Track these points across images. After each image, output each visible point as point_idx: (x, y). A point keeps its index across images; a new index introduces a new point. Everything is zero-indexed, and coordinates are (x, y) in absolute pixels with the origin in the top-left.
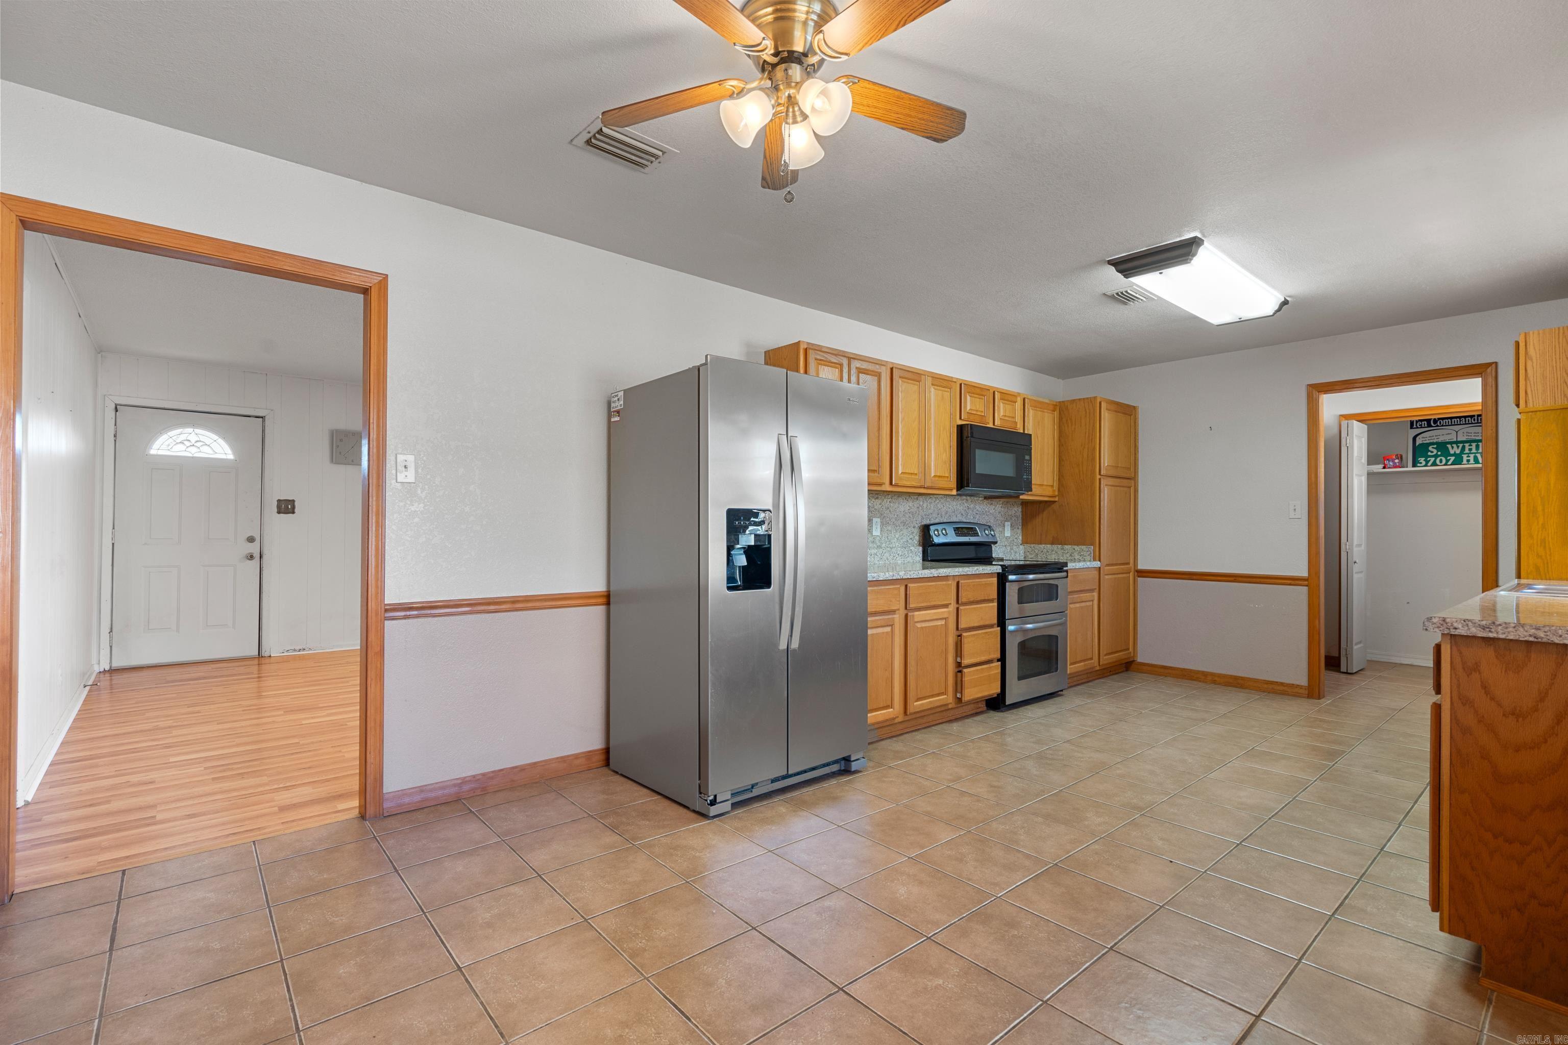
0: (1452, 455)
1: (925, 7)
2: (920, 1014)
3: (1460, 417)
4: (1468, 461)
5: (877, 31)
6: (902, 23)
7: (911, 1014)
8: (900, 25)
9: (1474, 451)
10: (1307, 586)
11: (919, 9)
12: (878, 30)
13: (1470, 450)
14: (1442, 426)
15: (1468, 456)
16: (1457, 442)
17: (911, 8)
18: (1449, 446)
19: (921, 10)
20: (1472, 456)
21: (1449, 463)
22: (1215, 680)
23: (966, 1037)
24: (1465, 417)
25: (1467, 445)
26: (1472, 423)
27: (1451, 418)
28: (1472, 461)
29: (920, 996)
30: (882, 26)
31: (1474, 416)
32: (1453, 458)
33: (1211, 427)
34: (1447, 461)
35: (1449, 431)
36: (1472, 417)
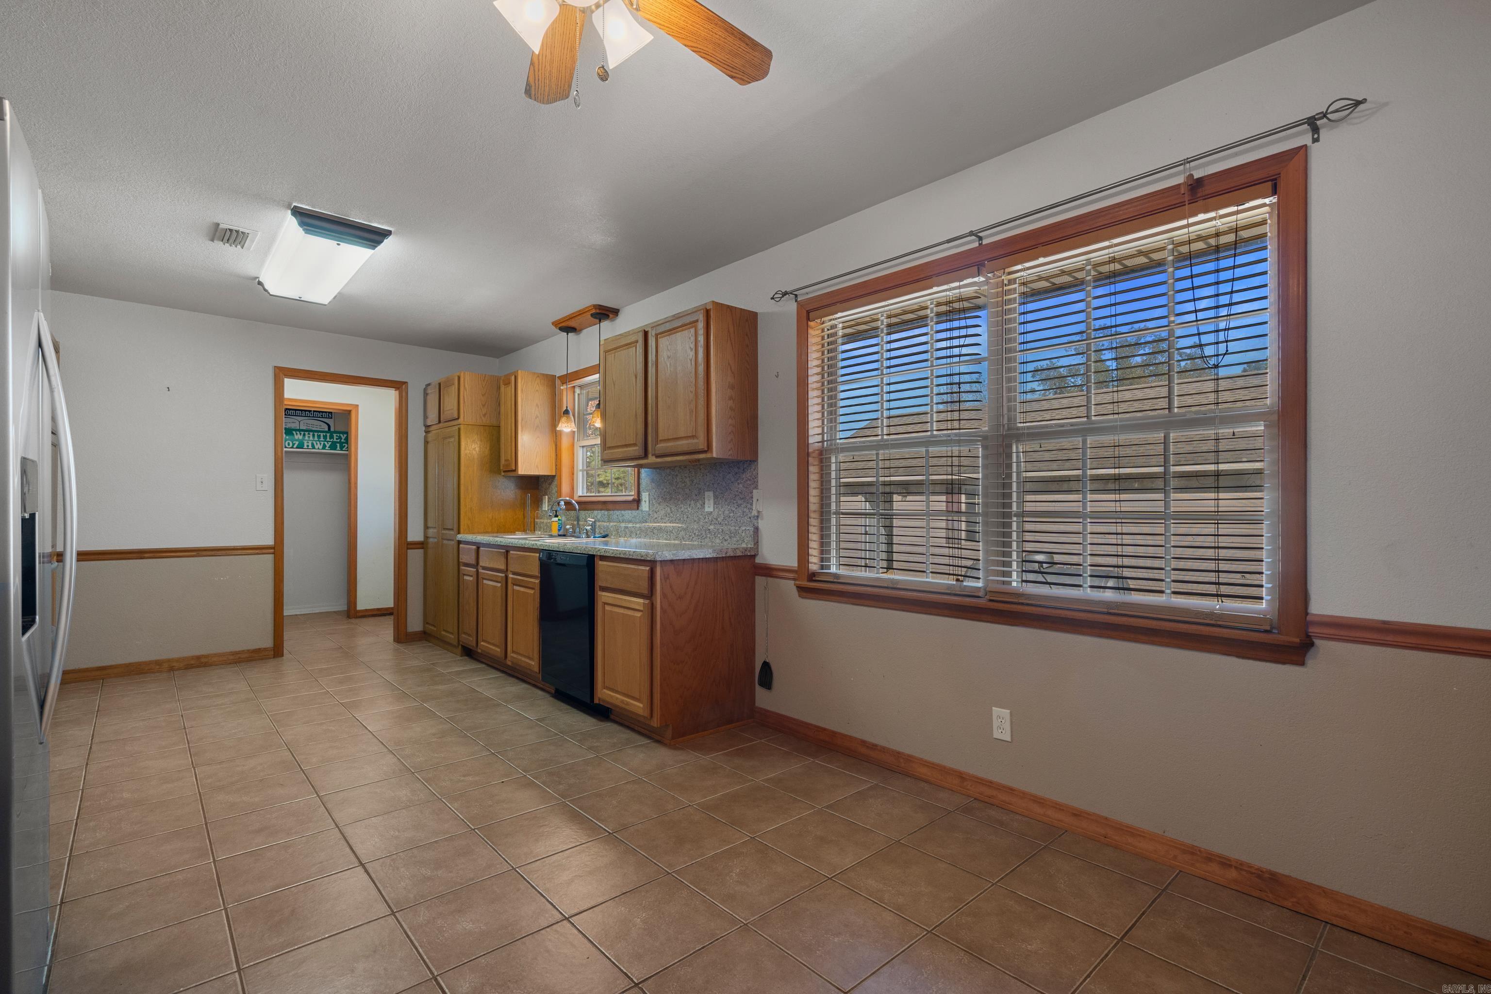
0: (296, 440)
1: (719, 63)
3: (302, 410)
4: (308, 446)
5: (679, 31)
6: (695, 49)
8: (692, 49)
9: (311, 438)
10: (272, 553)
11: (715, 59)
12: (681, 31)
13: (309, 437)
14: (289, 415)
15: (308, 443)
16: (300, 430)
17: (714, 53)
18: (294, 432)
19: (716, 61)
20: (310, 442)
21: (295, 446)
22: (173, 667)
24: (305, 411)
25: (306, 433)
26: (310, 417)
27: (296, 410)
28: (310, 447)
30: (686, 34)
31: (311, 411)
32: (297, 443)
33: (168, 388)
34: (294, 444)
35: (293, 420)
36: (310, 411)
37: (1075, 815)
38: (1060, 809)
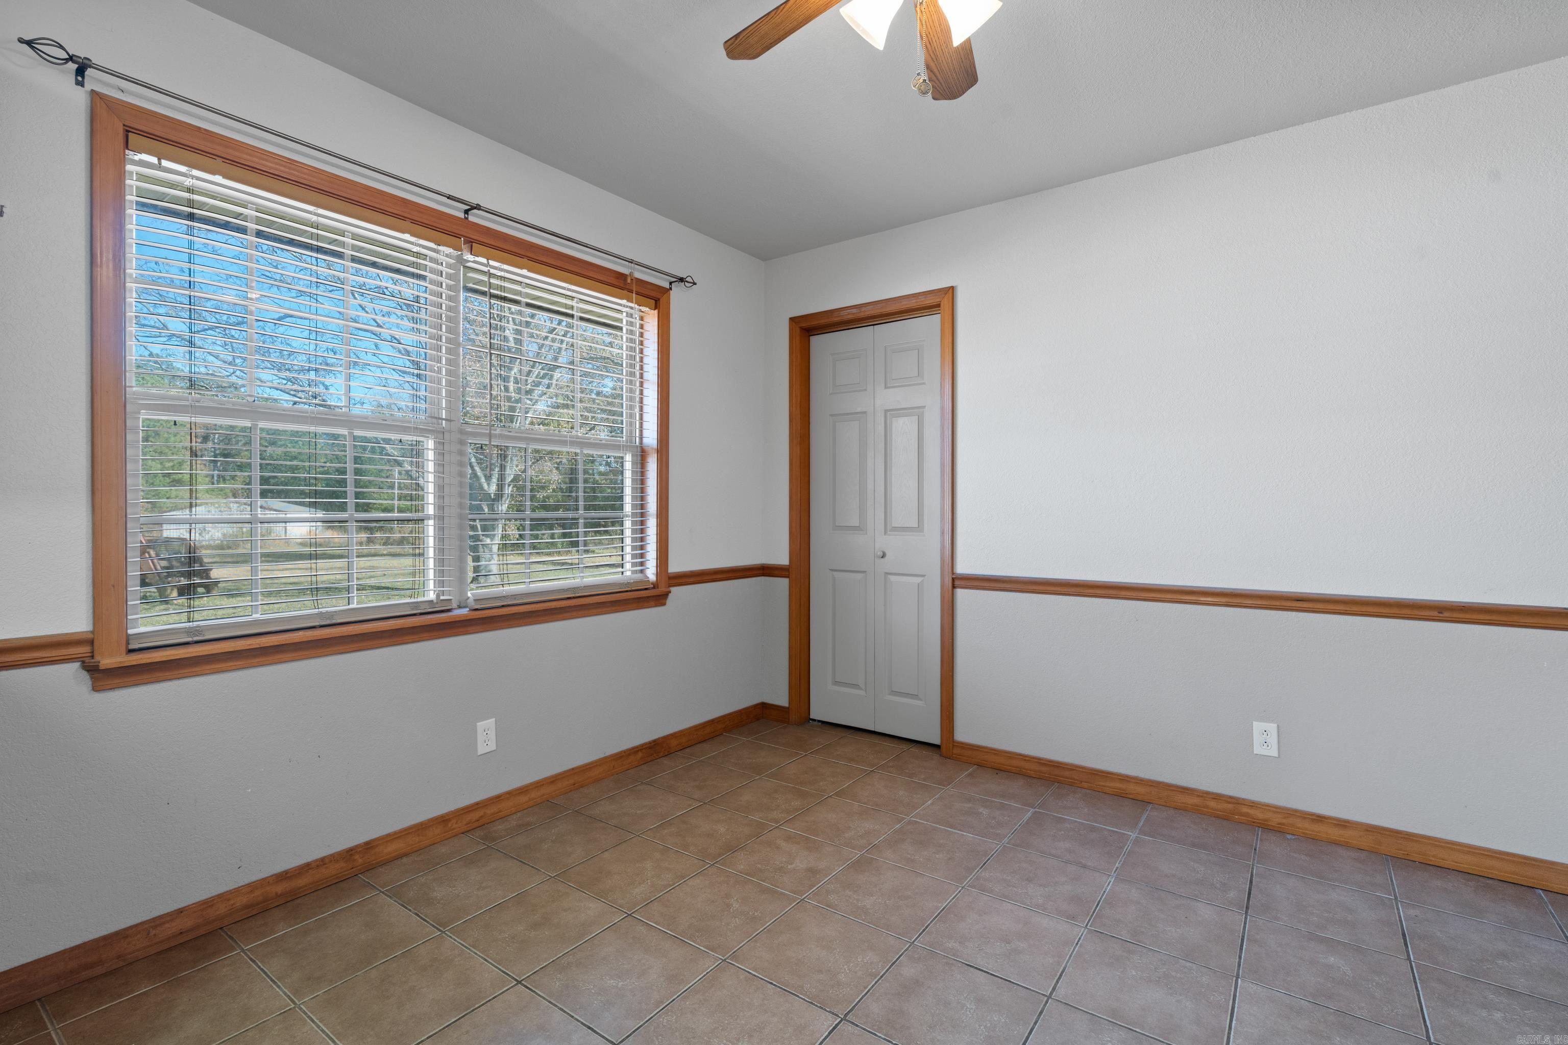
2: (756, 1004)
7: (766, 1002)
23: (713, 990)
29: (756, 1026)
37: (552, 782)
38: (541, 786)
